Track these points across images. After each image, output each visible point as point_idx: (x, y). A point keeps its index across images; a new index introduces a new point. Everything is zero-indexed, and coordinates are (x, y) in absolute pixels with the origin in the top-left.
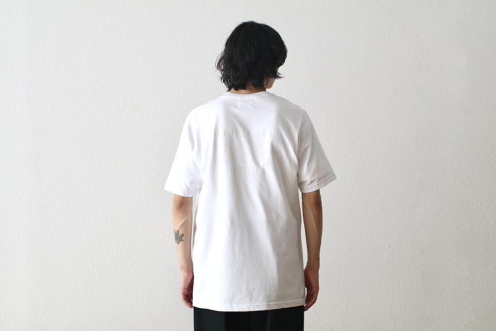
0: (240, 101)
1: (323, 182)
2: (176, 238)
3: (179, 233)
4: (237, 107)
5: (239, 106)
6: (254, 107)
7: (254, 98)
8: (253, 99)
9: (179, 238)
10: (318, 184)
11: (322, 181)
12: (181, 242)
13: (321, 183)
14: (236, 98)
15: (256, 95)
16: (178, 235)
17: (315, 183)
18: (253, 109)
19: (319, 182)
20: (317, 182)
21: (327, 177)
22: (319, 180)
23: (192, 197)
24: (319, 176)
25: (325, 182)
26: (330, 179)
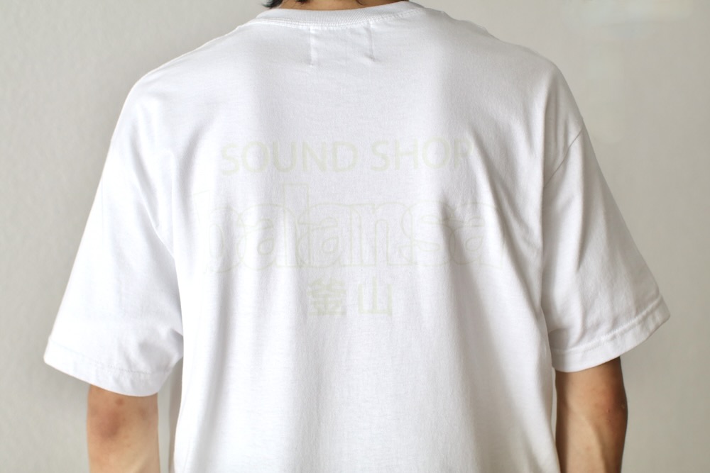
0: (316, 37)
4: (308, 61)
5: (314, 55)
6: (372, 58)
8: (367, 29)
10: (614, 337)
11: (626, 326)
13: (622, 334)
14: (303, 26)
15: (380, 13)
17: (603, 336)
18: (368, 62)
19: (618, 331)
20: (610, 331)
21: (644, 313)
22: (615, 323)
23: (155, 396)
24: (613, 308)
25: (638, 328)
26: (654, 318)
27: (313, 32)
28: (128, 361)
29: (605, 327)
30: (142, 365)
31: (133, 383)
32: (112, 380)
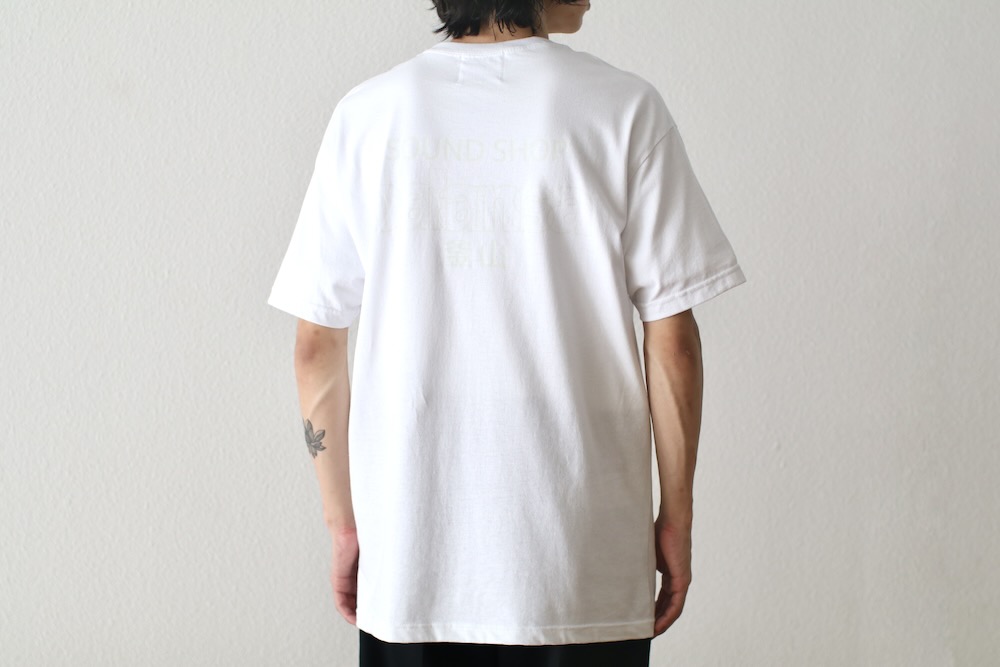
0: (465, 63)
1: (699, 288)
2: (309, 441)
3: (311, 428)
4: (456, 80)
5: (461, 76)
6: (501, 79)
7: (506, 56)
8: (502, 58)
9: (315, 442)
10: (685, 294)
11: (695, 286)
12: (319, 453)
13: (692, 292)
14: (456, 55)
15: (513, 46)
16: (310, 433)
17: (676, 292)
18: (498, 82)
19: (688, 289)
20: (682, 289)
21: (714, 277)
22: (687, 283)
23: (346, 329)
24: (685, 272)
25: (706, 289)
26: (724, 282)
27: (463, 59)
28: (324, 299)
29: (679, 286)
30: (336, 304)
31: (327, 316)
32: (312, 312)
